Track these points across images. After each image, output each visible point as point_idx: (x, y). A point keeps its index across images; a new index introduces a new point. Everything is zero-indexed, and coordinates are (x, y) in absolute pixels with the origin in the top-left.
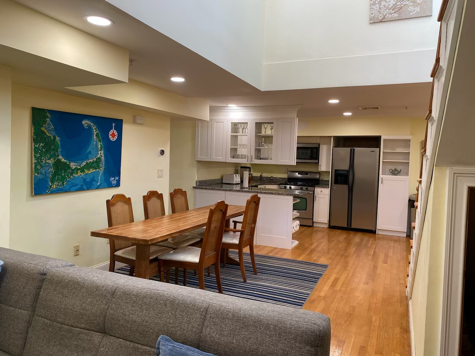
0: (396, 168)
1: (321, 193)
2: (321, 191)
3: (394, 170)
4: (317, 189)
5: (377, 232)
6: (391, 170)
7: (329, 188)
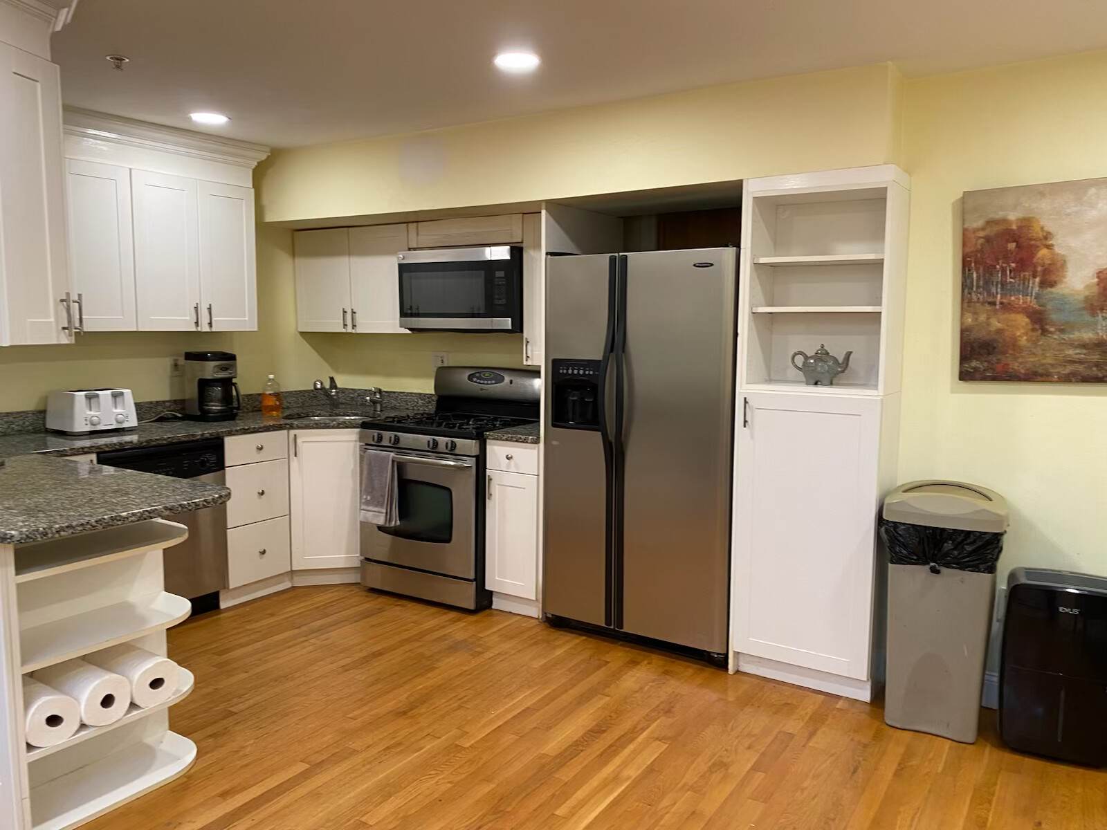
0: (823, 346)
1: (508, 466)
2: (508, 458)
3: (811, 358)
4: (496, 448)
5: (731, 666)
6: (800, 360)
7: (537, 442)
